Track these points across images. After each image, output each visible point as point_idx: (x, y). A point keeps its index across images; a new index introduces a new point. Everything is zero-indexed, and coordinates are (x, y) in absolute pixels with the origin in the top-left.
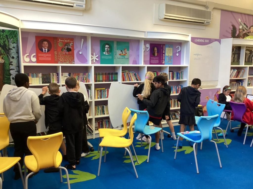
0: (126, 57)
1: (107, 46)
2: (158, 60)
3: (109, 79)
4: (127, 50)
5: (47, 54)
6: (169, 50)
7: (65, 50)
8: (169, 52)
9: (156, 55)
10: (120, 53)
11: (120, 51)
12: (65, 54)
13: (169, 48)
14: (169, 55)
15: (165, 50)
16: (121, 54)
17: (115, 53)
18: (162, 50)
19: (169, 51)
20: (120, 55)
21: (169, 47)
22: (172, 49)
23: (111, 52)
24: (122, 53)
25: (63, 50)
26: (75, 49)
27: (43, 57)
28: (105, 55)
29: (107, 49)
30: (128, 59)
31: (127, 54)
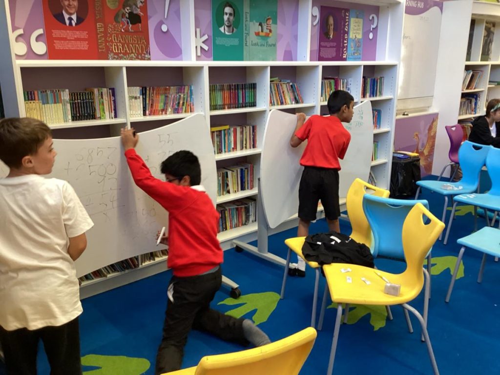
0: (271, 41)
1: (228, 10)
2: (335, 49)
3: (237, 102)
4: (273, 23)
5: (77, 32)
6: (356, 24)
7: (124, 20)
8: (355, 28)
9: (331, 36)
10: (257, 31)
11: (258, 24)
12: (126, 31)
13: (357, 20)
14: (355, 36)
15: (348, 25)
16: (259, 33)
17: (246, 30)
18: (343, 23)
19: (355, 26)
20: (257, 34)
21: (357, 17)
22: (361, 21)
23: (237, 28)
24: (262, 31)
25: (120, 19)
26: (151, 17)
27: (65, 39)
28: (224, 35)
29: (228, 19)
30: (274, 45)
31: (273, 32)
